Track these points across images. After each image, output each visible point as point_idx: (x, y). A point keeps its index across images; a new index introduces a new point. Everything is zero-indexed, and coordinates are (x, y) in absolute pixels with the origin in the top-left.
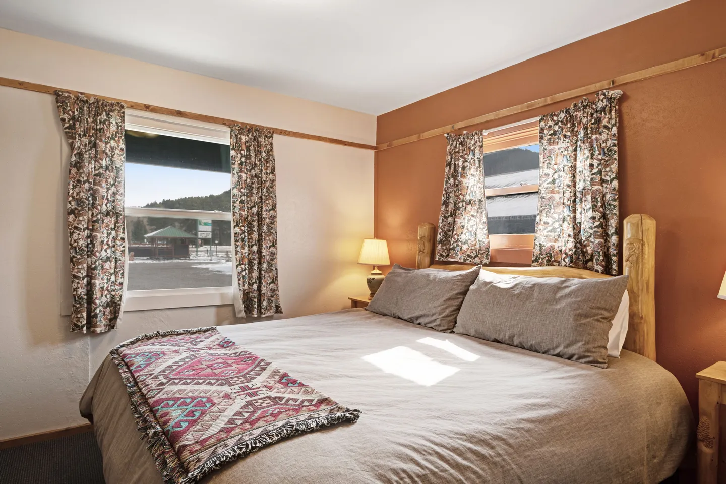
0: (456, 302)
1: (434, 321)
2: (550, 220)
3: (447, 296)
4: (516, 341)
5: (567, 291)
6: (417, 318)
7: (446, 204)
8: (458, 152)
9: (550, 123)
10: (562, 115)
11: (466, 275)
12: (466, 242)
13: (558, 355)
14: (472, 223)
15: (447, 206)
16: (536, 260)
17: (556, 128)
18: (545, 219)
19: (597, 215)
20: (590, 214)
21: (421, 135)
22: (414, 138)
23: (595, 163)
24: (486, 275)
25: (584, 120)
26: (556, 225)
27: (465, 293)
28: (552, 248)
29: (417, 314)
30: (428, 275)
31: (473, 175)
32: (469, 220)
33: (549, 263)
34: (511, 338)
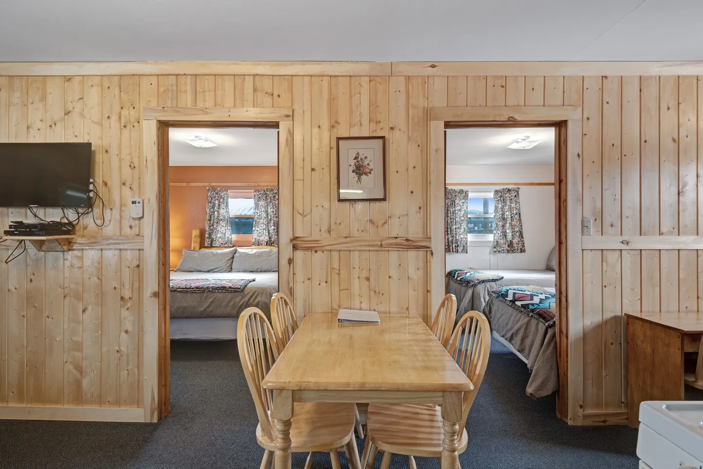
0: (230, 261)
1: (223, 269)
2: (258, 229)
3: (227, 259)
4: (259, 270)
5: (273, 252)
6: (212, 270)
7: (210, 220)
8: (215, 197)
9: (258, 194)
10: (262, 192)
11: (232, 250)
12: (220, 238)
13: (273, 271)
14: (222, 229)
15: (210, 221)
16: (253, 244)
17: (260, 196)
18: (257, 229)
19: (276, 228)
20: (273, 227)
21: (189, 184)
22: (185, 184)
23: (274, 210)
24: (240, 250)
25: (270, 195)
26: (261, 231)
27: (233, 257)
28: (259, 239)
29: (212, 268)
30: (212, 253)
31: (224, 209)
32: (221, 228)
33: (258, 245)
34: (257, 269)
